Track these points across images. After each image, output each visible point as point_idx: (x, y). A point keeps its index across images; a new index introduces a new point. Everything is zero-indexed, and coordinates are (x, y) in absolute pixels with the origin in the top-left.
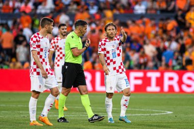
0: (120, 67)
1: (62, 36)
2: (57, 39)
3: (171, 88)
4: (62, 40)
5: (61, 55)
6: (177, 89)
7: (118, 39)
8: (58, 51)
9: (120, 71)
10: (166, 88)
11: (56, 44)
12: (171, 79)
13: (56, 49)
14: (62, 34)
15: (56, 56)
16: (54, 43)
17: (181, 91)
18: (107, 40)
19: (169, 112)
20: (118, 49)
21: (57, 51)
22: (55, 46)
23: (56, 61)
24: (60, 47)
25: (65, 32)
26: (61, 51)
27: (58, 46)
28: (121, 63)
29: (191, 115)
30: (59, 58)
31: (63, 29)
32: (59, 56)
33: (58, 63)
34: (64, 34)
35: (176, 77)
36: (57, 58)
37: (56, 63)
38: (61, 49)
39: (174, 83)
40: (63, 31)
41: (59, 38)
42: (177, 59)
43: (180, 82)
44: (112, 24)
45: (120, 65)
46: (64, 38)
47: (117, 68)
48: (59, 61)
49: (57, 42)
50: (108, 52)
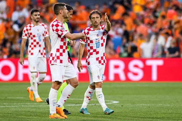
0: (102, 58)
1: (35, 23)
2: (30, 26)
3: (117, 76)
4: (36, 26)
5: (35, 43)
6: (122, 77)
7: (103, 28)
8: (32, 38)
9: (102, 62)
10: (111, 77)
11: (29, 32)
12: (117, 67)
13: (29, 36)
14: (35, 21)
15: (30, 44)
16: (27, 30)
17: (128, 79)
18: (92, 29)
19: (115, 102)
20: (102, 38)
21: (30, 38)
22: (28, 33)
23: (29, 49)
24: (33, 34)
25: (38, 18)
26: (34, 38)
27: (31, 34)
28: (104, 54)
29: (138, 105)
30: (32, 46)
31: (36, 15)
32: (32, 44)
33: (32, 51)
34: (37, 20)
35: (121, 64)
36: (30, 46)
37: (30, 51)
38: (34, 36)
39: (120, 72)
40: (36, 17)
41: (32, 25)
42: (124, 46)
43: (126, 71)
44: (97, 12)
45: (103, 56)
46: (37, 25)
47: (100, 59)
48: (32, 49)
49: (30, 29)
50: (92, 42)
